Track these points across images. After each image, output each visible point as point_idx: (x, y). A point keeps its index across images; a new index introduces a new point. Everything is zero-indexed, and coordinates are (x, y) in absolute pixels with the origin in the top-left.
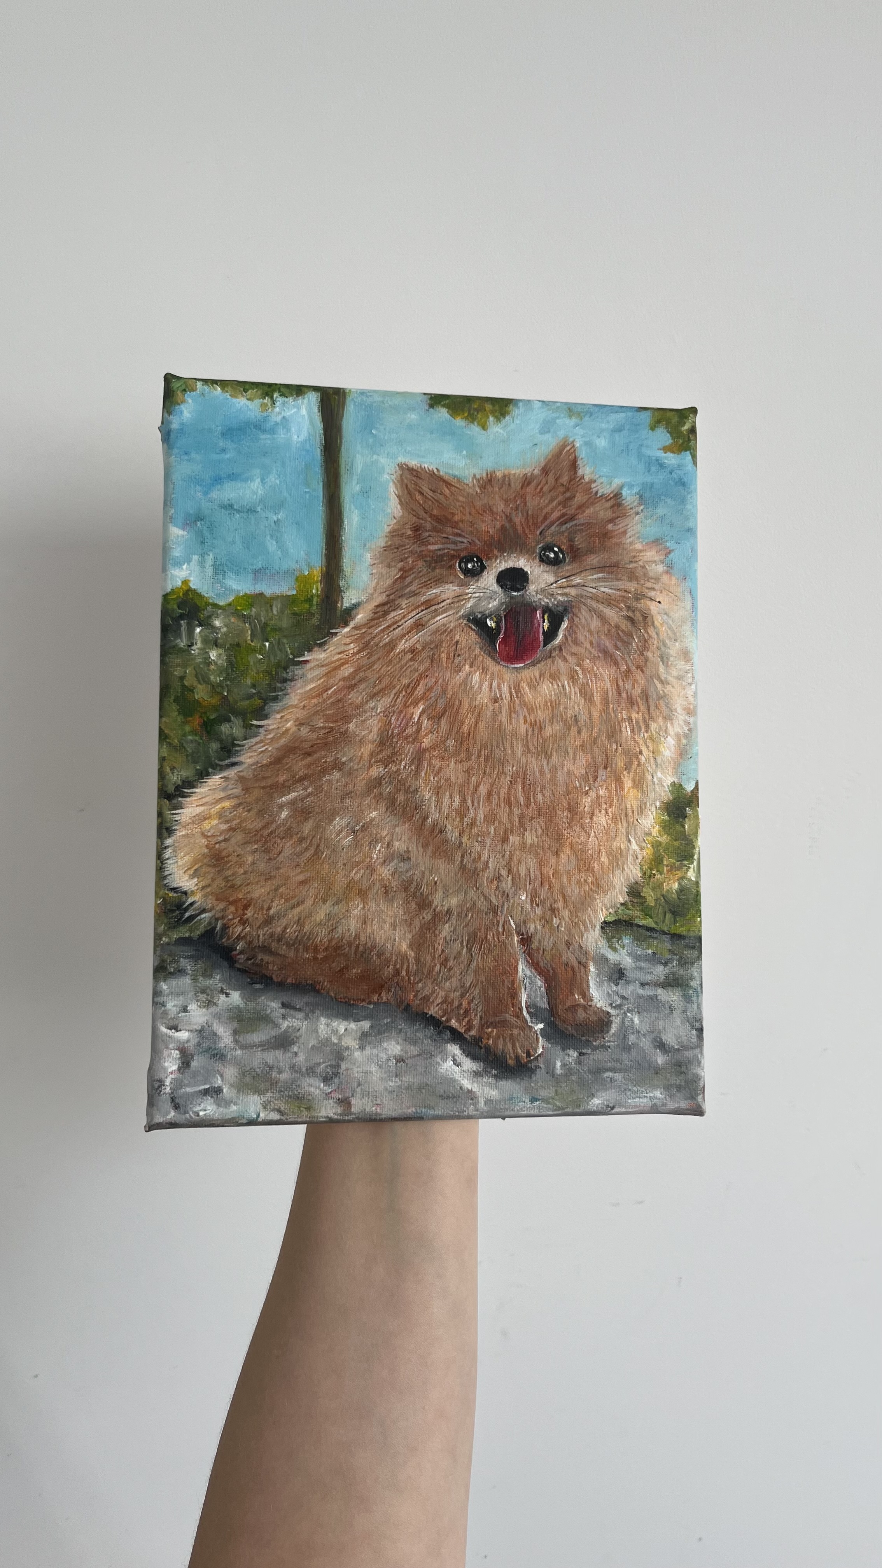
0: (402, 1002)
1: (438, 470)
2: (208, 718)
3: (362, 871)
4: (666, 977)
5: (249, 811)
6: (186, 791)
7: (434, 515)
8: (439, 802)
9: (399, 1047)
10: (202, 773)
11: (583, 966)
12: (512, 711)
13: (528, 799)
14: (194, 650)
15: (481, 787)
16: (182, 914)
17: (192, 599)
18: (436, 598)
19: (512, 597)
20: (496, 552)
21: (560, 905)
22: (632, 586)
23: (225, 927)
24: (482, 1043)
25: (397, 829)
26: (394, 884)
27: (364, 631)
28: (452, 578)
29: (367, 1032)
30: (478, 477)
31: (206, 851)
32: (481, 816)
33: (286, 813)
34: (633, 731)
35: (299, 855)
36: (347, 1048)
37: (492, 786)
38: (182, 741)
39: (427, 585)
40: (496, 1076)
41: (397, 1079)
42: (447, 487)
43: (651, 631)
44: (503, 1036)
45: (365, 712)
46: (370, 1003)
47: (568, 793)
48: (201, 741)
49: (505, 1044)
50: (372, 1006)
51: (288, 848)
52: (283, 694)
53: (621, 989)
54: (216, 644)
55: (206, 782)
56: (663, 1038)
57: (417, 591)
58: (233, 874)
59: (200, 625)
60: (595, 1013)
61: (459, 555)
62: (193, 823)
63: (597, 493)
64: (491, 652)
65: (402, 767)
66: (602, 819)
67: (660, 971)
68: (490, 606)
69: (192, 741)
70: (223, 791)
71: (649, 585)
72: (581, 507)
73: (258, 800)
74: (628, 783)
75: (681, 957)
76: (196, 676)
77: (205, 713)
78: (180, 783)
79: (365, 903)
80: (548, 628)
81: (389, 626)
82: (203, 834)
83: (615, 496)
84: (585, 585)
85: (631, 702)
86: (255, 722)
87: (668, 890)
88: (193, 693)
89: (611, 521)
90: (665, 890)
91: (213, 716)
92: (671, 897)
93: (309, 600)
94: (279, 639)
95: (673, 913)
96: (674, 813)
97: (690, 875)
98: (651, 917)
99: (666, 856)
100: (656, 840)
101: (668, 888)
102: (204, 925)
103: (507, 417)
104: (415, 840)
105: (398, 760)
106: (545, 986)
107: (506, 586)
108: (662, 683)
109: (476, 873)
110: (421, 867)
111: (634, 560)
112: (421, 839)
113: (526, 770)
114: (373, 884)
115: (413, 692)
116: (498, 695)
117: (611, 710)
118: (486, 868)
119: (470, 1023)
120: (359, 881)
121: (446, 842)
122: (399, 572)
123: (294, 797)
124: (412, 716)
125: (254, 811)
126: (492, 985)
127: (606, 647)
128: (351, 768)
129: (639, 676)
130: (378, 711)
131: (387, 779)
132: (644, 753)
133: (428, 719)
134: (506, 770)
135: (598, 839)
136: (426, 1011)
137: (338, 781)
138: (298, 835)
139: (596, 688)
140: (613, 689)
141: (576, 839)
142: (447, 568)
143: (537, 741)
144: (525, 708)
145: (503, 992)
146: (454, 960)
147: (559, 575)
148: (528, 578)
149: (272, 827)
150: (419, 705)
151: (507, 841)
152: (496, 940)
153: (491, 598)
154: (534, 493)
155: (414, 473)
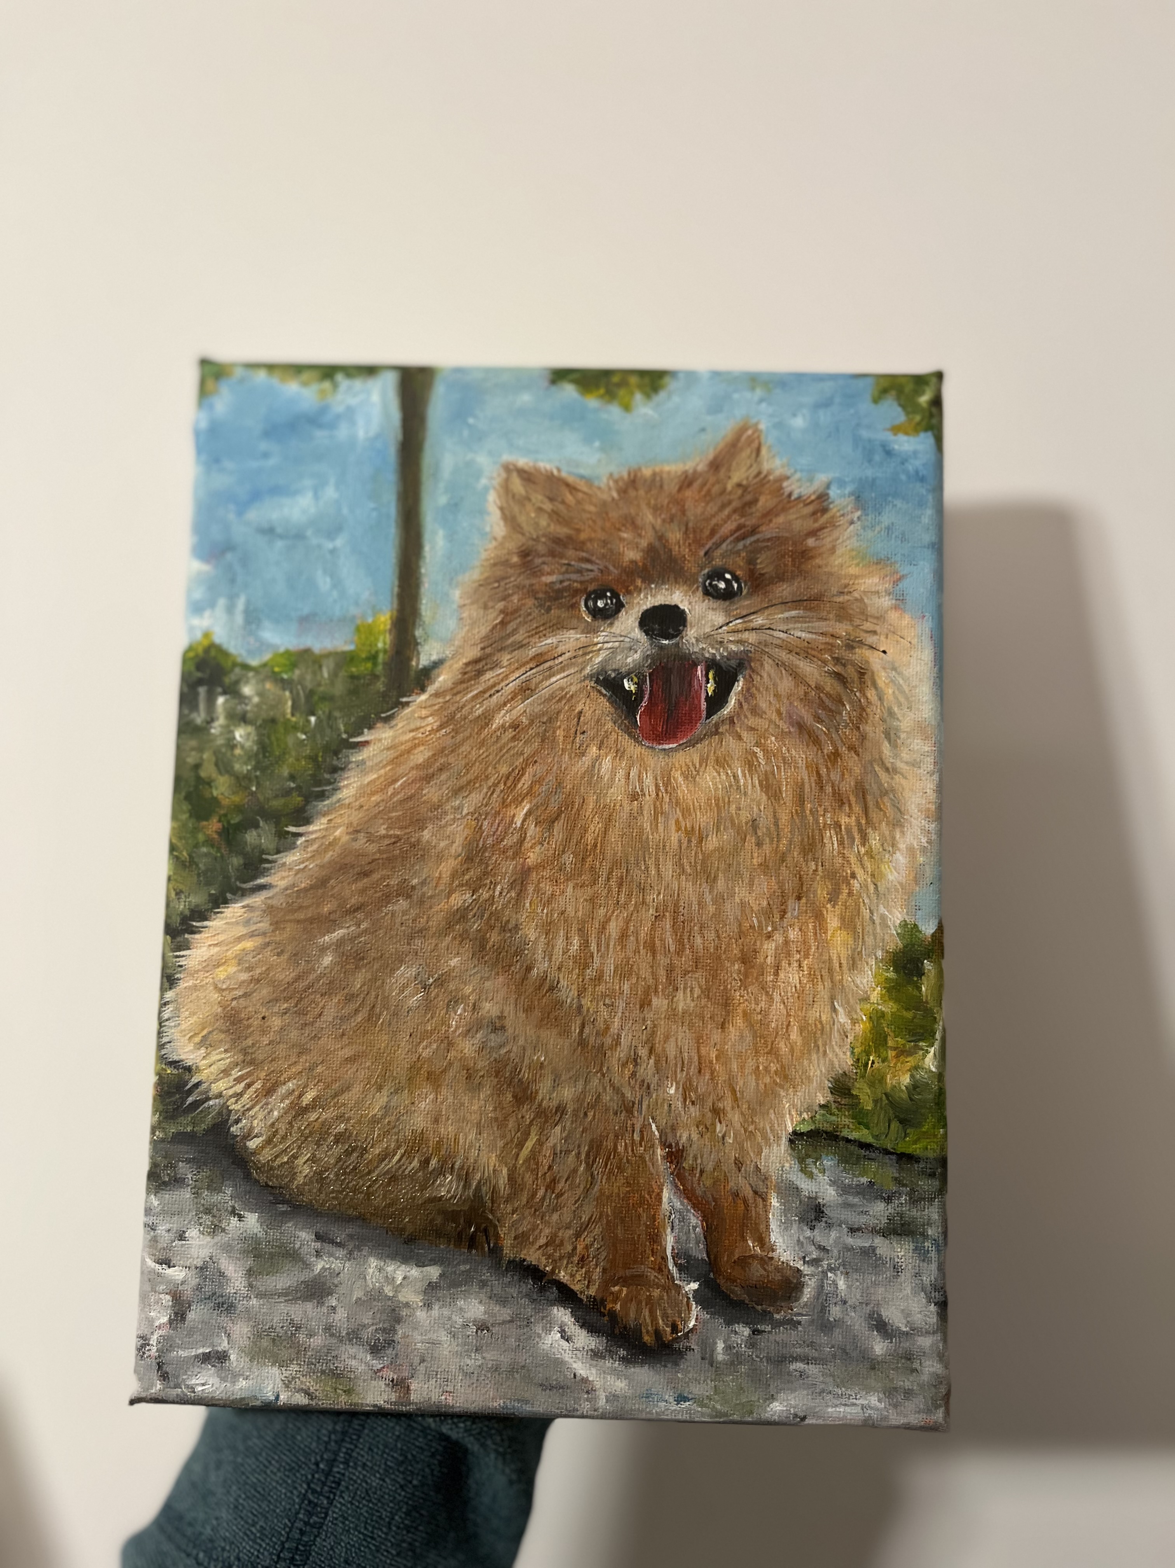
1: (559, 470)
2: (228, 822)
3: (434, 1046)
4: (890, 1220)
5: (279, 955)
6: (194, 924)
7: (550, 533)
8: (549, 945)
9: (482, 1308)
10: (217, 901)
11: (763, 1198)
12: (657, 812)
13: (680, 942)
14: (214, 728)
15: (612, 924)
16: (185, 1099)
17: (214, 658)
18: (550, 651)
19: (662, 647)
20: (639, 582)
21: (727, 1104)
22: (842, 629)
24: (605, 1309)
25: (488, 984)
26: (481, 1065)
27: (448, 698)
28: (575, 622)
29: (436, 1283)
30: (616, 476)
31: (220, 1010)
32: (610, 968)
33: (330, 959)
34: (841, 843)
35: (345, 1019)
36: (407, 1305)
37: (627, 922)
38: (194, 855)
39: (539, 632)
40: (623, 1359)
41: (478, 1356)
42: (571, 493)
44: (636, 1298)
45: (446, 813)
47: (741, 934)
48: (219, 855)
49: (639, 1311)
51: (331, 1009)
53: (818, 1235)
54: (243, 719)
55: (222, 912)
56: (883, 1313)
57: (524, 642)
58: (254, 1045)
59: (224, 693)
60: (777, 1269)
61: (586, 589)
62: (205, 969)
63: (790, 495)
64: (630, 729)
65: (497, 893)
66: (792, 976)
67: (879, 1211)
68: (629, 660)
69: (206, 855)
70: (245, 926)
71: (868, 626)
72: (768, 515)
73: (292, 939)
74: (833, 922)
75: (912, 1190)
76: (216, 765)
77: (225, 815)
78: (187, 913)
79: (436, 1092)
80: (714, 691)
81: (484, 692)
83: (818, 498)
84: (772, 627)
85: (840, 800)
86: (291, 829)
87: (895, 1087)
88: (211, 787)
89: (812, 533)
90: (889, 1086)
91: (236, 819)
92: (900, 1097)
93: (373, 658)
94: (330, 713)
95: (902, 1121)
96: (904, 968)
97: (930, 1062)
98: (867, 1127)
99: (892, 1034)
100: (875, 1010)
101: (893, 1084)
102: (212, 1117)
103: (661, 393)
104: (512, 1001)
105: (491, 882)
106: (702, 1225)
107: (653, 631)
108: (887, 770)
109: (601, 1052)
110: (521, 1042)
111: (846, 590)
112: (523, 998)
113: (678, 900)
114: (450, 1064)
115: (515, 787)
116: (638, 790)
117: (808, 812)
118: (616, 1045)
119: (588, 1276)
120: (430, 1060)
121: (558, 1004)
122: (498, 615)
123: (342, 935)
124: (512, 821)
125: (286, 956)
126: (623, 1221)
127: (802, 718)
128: (424, 894)
129: (851, 760)
130: (465, 811)
131: (474, 911)
132: (858, 876)
133: (536, 824)
134: (649, 898)
135: (786, 1007)
136: (522, 1256)
137: (404, 913)
138: (346, 991)
139: (785, 779)
140: (812, 781)
141: (753, 1006)
142: (568, 607)
143: (695, 856)
144: (677, 809)
145: (639, 1233)
146: (566, 1181)
147: (731, 614)
148: (685, 619)
149: (311, 977)
150: (524, 804)
151: (649, 1005)
152: (631, 1154)
153: (630, 649)
154: (697, 498)
155: (525, 476)
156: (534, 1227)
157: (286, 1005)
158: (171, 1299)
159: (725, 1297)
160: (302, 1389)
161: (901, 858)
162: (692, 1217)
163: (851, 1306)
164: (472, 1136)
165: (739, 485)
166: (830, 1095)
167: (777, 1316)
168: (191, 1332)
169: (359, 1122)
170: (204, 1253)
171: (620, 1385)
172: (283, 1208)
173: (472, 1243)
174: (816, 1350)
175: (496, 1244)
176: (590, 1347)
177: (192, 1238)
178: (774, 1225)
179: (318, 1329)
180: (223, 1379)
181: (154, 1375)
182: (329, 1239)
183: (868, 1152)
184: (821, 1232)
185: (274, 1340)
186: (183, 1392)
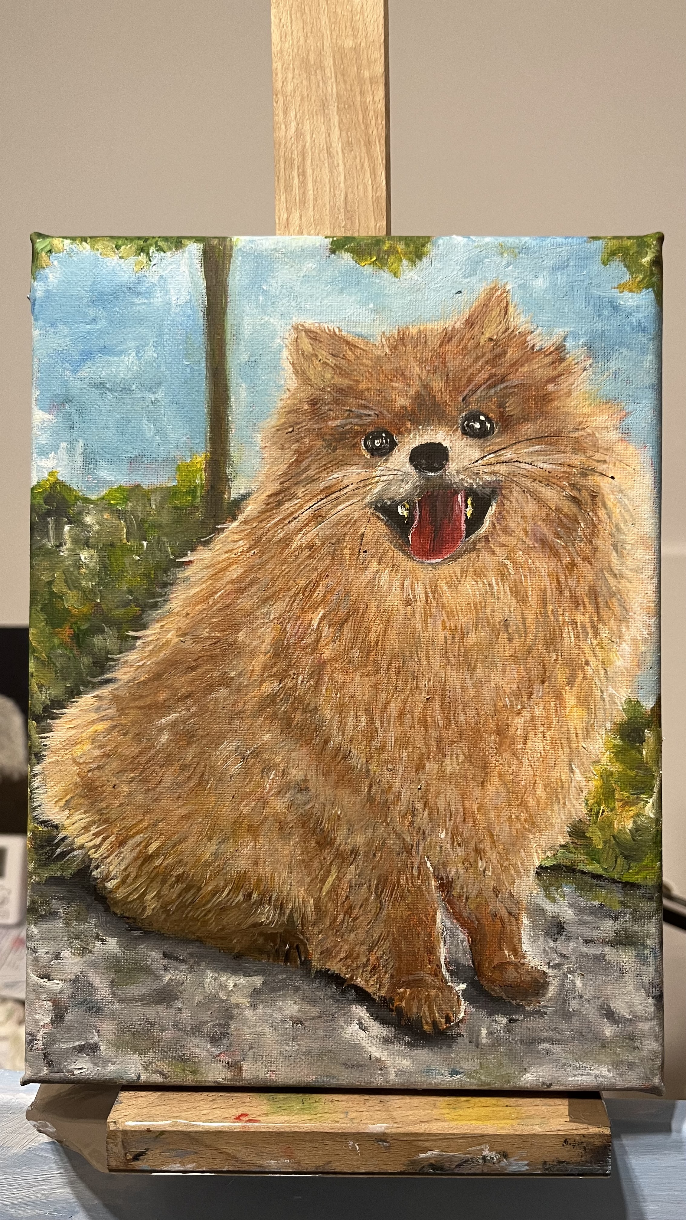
1: (340, 330)
2: (78, 628)
3: (253, 804)
4: (617, 934)
5: (125, 734)
6: (55, 711)
7: (334, 385)
8: (342, 722)
9: (297, 1007)
10: (72, 692)
11: (516, 918)
12: (427, 615)
14: (63, 552)
15: (393, 705)
16: (54, 851)
17: (60, 492)
18: (338, 483)
19: (428, 479)
20: (409, 424)
21: (486, 845)
22: (577, 460)
24: (393, 1006)
25: (293, 754)
26: (290, 818)
27: (254, 525)
28: (356, 459)
29: (259, 989)
30: (388, 334)
31: (78, 780)
32: (391, 739)
33: (166, 737)
34: (577, 637)
35: (180, 785)
36: (237, 1006)
37: (405, 703)
38: (51, 656)
39: (327, 468)
40: (408, 1044)
41: (294, 1044)
42: (350, 350)
43: (602, 514)
44: (418, 997)
45: (257, 618)
47: (497, 713)
48: (71, 655)
49: (420, 1007)
51: (169, 776)
52: (164, 601)
53: (559, 945)
54: (87, 544)
55: (77, 702)
56: (611, 1005)
57: (315, 477)
58: (107, 807)
59: (70, 522)
60: (527, 971)
61: (365, 431)
62: (64, 747)
63: (533, 347)
64: (403, 546)
65: (299, 682)
66: (537, 744)
67: (608, 927)
68: (401, 490)
69: (61, 656)
70: (96, 713)
71: (598, 456)
72: (514, 365)
73: (134, 722)
74: (570, 700)
75: (635, 910)
76: (66, 582)
77: (76, 623)
78: (48, 702)
79: (256, 841)
80: (472, 514)
81: (284, 519)
82: (75, 761)
83: (556, 349)
84: (519, 460)
85: (576, 602)
86: (131, 633)
87: (621, 830)
88: (63, 600)
89: (552, 380)
90: (616, 830)
91: (84, 627)
92: (624, 838)
93: (192, 492)
94: (159, 538)
95: (626, 857)
96: (628, 736)
97: (649, 811)
98: (598, 862)
99: (619, 789)
100: (605, 769)
101: (620, 828)
102: (77, 864)
103: (424, 260)
104: (313, 767)
105: (294, 674)
106: (468, 939)
107: (421, 465)
108: (615, 576)
109: (386, 806)
110: (322, 799)
111: (580, 427)
112: (322, 765)
113: (445, 685)
114: (266, 818)
115: (311, 596)
116: (411, 596)
117: (550, 612)
118: (398, 800)
119: (379, 981)
120: (249, 815)
121: (352, 768)
122: (294, 454)
123: (174, 718)
124: (310, 623)
125: (130, 736)
126: (406, 938)
127: (545, 535)
128: (240, 684)
129: (584, 568)
130: (272, 617)
131: (281, 697)
132: (591, 663)
133: (329, 626)
134: (421, 685)
135: (533, 768)
136: (327, 967)
137: (225, 699)
138: (180, 763)
139: (531, 586)
140: (553, 587)
141: (507, 768)
142: (351, 447)
143: (459, 650)
144: (443, 612)
145: (418, 946)
146: (360, 908)
147: (486, 450)
148: (447, 455)
149: (152, 752)
150: (319, 610)
151: (423, 768)
152: (411, 886)
153: (402, 481)
154: (455, 352)
155: (312, 335)
156: (336, 944)
157: (132, 775)
158: (51, 1004)
159: (487, 995)
160: (158, 1071)
161: (626, 647)
162: (460, 934)
163: (586, 999)
164: (285, 874)
165: (491, 339)
166: (568, 837)
167: (528, 1008)
168: (69, 1029)
169: (194, 866)
170: (77, 970)
171: (406, 1063)
172: (137, 933)
173: (287, 958)
174: (559, 1033)
175: (305, 958)
176: (382, 1035)
177: (66, 958)
178: (525, 938)
179: (169, 1025)
180: (96, 1064)
181: (41, 1062)
182: (174, 957)
183: (599, 882)
184: (561, 944)
185: (134, 1034)
186: (65, 1075)
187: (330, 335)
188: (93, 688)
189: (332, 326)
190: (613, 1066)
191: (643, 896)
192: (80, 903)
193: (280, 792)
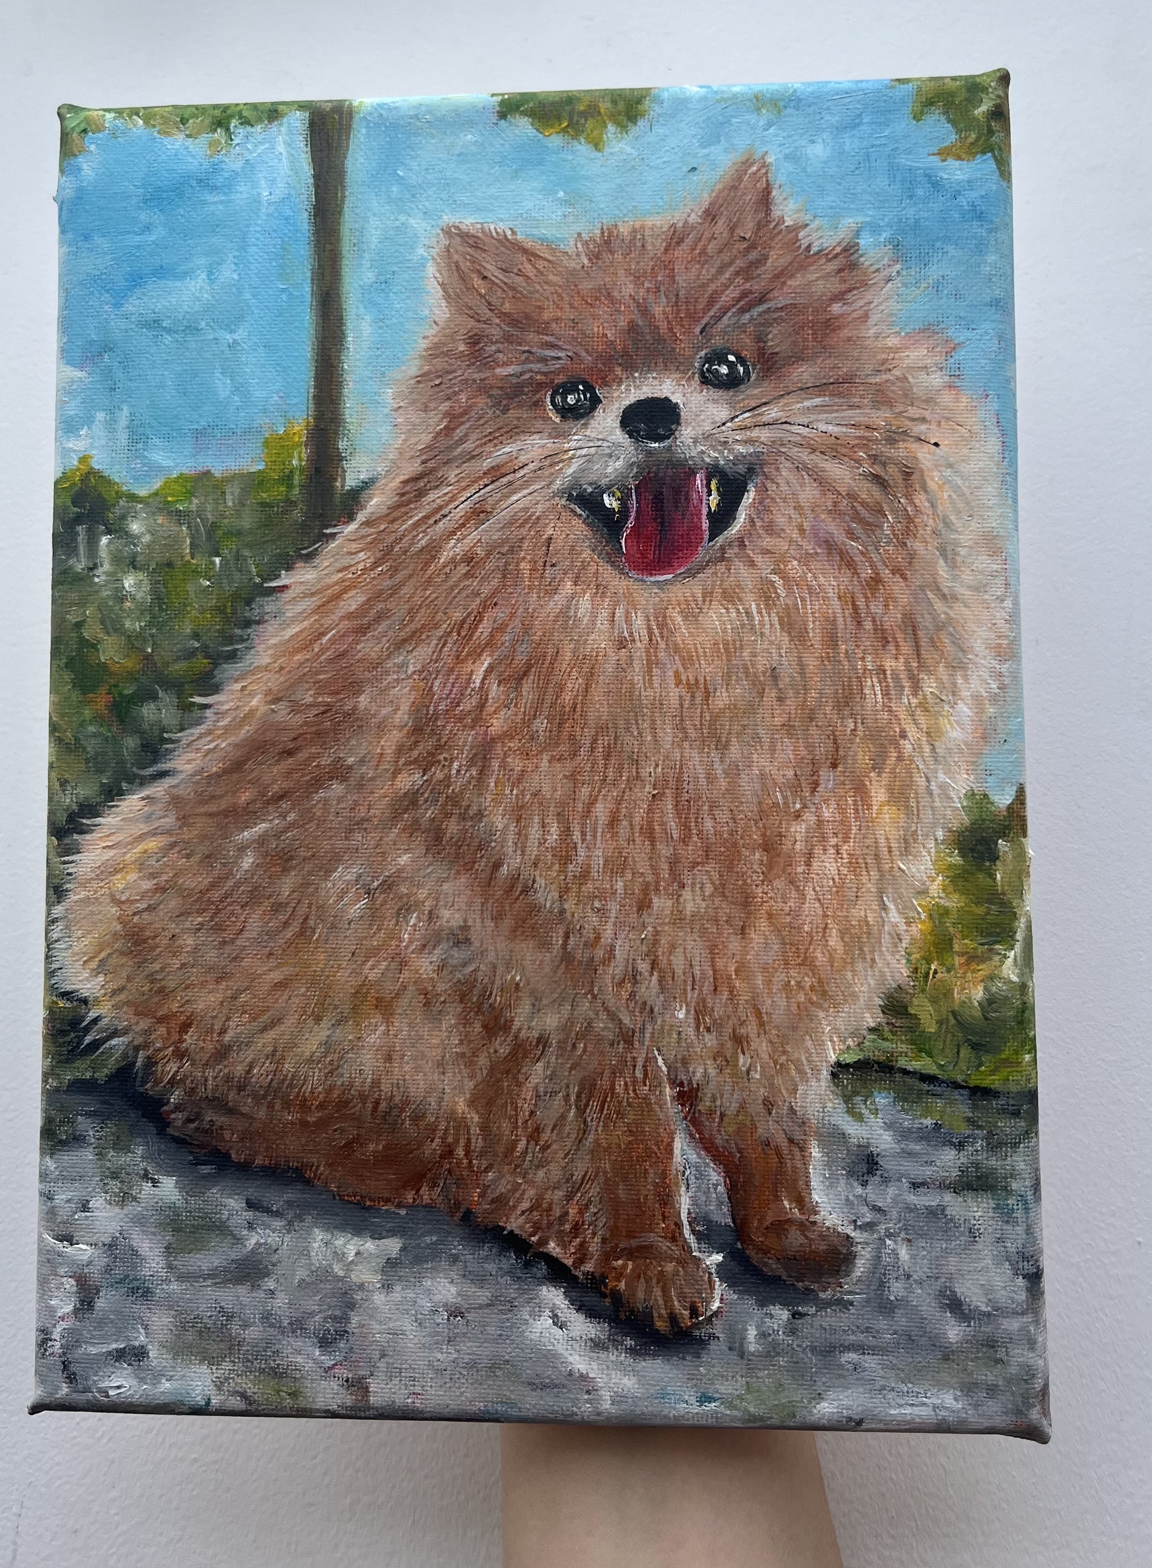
0: (458, 1204)
1: (514, 233)
2: (121, 694)
5: (188, 856)
6: (84, 821)
7: (505, 314)
8: (521, 835)
9: (453, 1290)
10: (110, 791)
11: (800, 1148)
12: (651, 663)
13: (686, 827)
14: (98, 577)
15: (599, 805)
16: (81, 1039)
17: (95, 488)
18: (511, 461)
19: (650, 453)
20: (618, 371)
21: (751, 1029)
22: (882, 417)
23: (150, 1063)
24: (606, 1287)
25: (446, 886)
26: (441, 987)
27: (382, 527)
28: (539, 424)
29: (395, 1259)
30: (585, 236)
31: (119, 927)
32: (598, 862)
33: (251, 861)
34: (886, 692)
35: (272, 934)
36: (361, 1287)
37: (618, 803)
38: (80, 736)
39: (493, 440)
42: (530, 261)
43: (921, 499)
44: (645, 1274)
45: (387, 673)
46: (399, 1206)
47: (762, 814)
48: (110, 735)
49: (649, 1291)
50: (403, 1212)
51: (254, 922)
52: (246, 648)
53: (871, 1192)
54: (133, 564)
55: (116, 807)
57: (477, 451)
58: (162, 969)
59: (108, 532)
60: (823, 1237)
61: (552, 382)
62: (98, 878)
63: (809, 247)
64: (614, 557)
65: (454, 772)
68: (610, 470)
69: (94, 735)
70: (147, 822)
71: (915, 413)
72: (780, 276)
73: (203, 838)
74: (878, 794)
75: (991, 1134)
76: (102, 621)
77: (117, 685)
78: (75, 808)
79: (388, 1022)
80: (718, 505)
81: (428, 517)
82: (113, 898)
83: (845, 250)
84: (790, 420)
85: (884, 639)
86: (198, 700)
87: (965, 1002)
88: (97, 650)
89: (839, 297)
90: (957, 1001)
91: (129, 690)
92: (971, 1016)
93: (287, 479)
94: (238, 551)
95: (976, 1047)
96: (973, 850)
97: (1010, 970)
98: (931, 1054)
99: (959, 936)
100: (937, 905)
101: (963, 998)
102: (116, 1059)
103: (640, 123)
104: (477, 906)
105: (446, 759)
106: (725, 1182)
107: (638, 432)
108: (945, 596)
109: (591, 967)
110: (491, 957)
111: (884, 367)
112: (490, 904)
113: (681, 773)
114: (404, 988)
115: (471, 636)
116: (626, 634)
117: (842, 656)
119: (584, 1247)
120: (378, 982)
121: (535, 909)
122: (443, 418)
123: (262, 830)
124: (470, 679)
125: (196, 858)
126: (625, 1179)
127: (832, 534)
128: (362, 777)
129: (896, 586)
130: (411, 670)
131: (426, 795)
132: (910, 735)
133: (500, 683)
134: (644, 773)
135: (822, 905)
136: (501, 1223)
137: (340, 800)
138: (272, 900)
139: (812, 615)
140: (847, 615)
141: (781, 904)
142: (531, 406)
143: (701, 717)
144: (677, 658)
145: (646, 1193)
146: (553, 1130)
147: (738, 405)
148: (679, 415)
149: (228, 884)
150: (482, 658)
151: (649, 907)
152: (632, 1095)
153: (610, 456)
154: (689, 259)
155: (471, 242)
156: (516, 1188)
157: (200, 919)
158: (74, 1283)
160: (237, 1392)
161: (965, 710)
164: (434, 1076)
166: (881, 1015)
167: (822, 1295)
168: (101, 1323)
174: (874, 1337)
176: (589, 1336)
177: (97, 1208)
180: (142, 1380)
182: (263, 1207)
183: (932, 1087)
185: (201, 1332)
186: (94, 1397)
187: (499, 241)
188: (142, 784)
189: (501, 227)
190: (962, 1391)
191: (1003, 1109)
192: (119, 1120)
193: (424, 946)
